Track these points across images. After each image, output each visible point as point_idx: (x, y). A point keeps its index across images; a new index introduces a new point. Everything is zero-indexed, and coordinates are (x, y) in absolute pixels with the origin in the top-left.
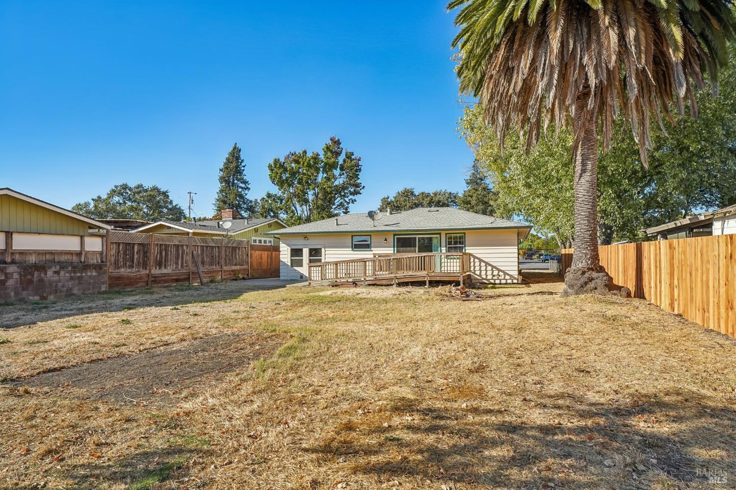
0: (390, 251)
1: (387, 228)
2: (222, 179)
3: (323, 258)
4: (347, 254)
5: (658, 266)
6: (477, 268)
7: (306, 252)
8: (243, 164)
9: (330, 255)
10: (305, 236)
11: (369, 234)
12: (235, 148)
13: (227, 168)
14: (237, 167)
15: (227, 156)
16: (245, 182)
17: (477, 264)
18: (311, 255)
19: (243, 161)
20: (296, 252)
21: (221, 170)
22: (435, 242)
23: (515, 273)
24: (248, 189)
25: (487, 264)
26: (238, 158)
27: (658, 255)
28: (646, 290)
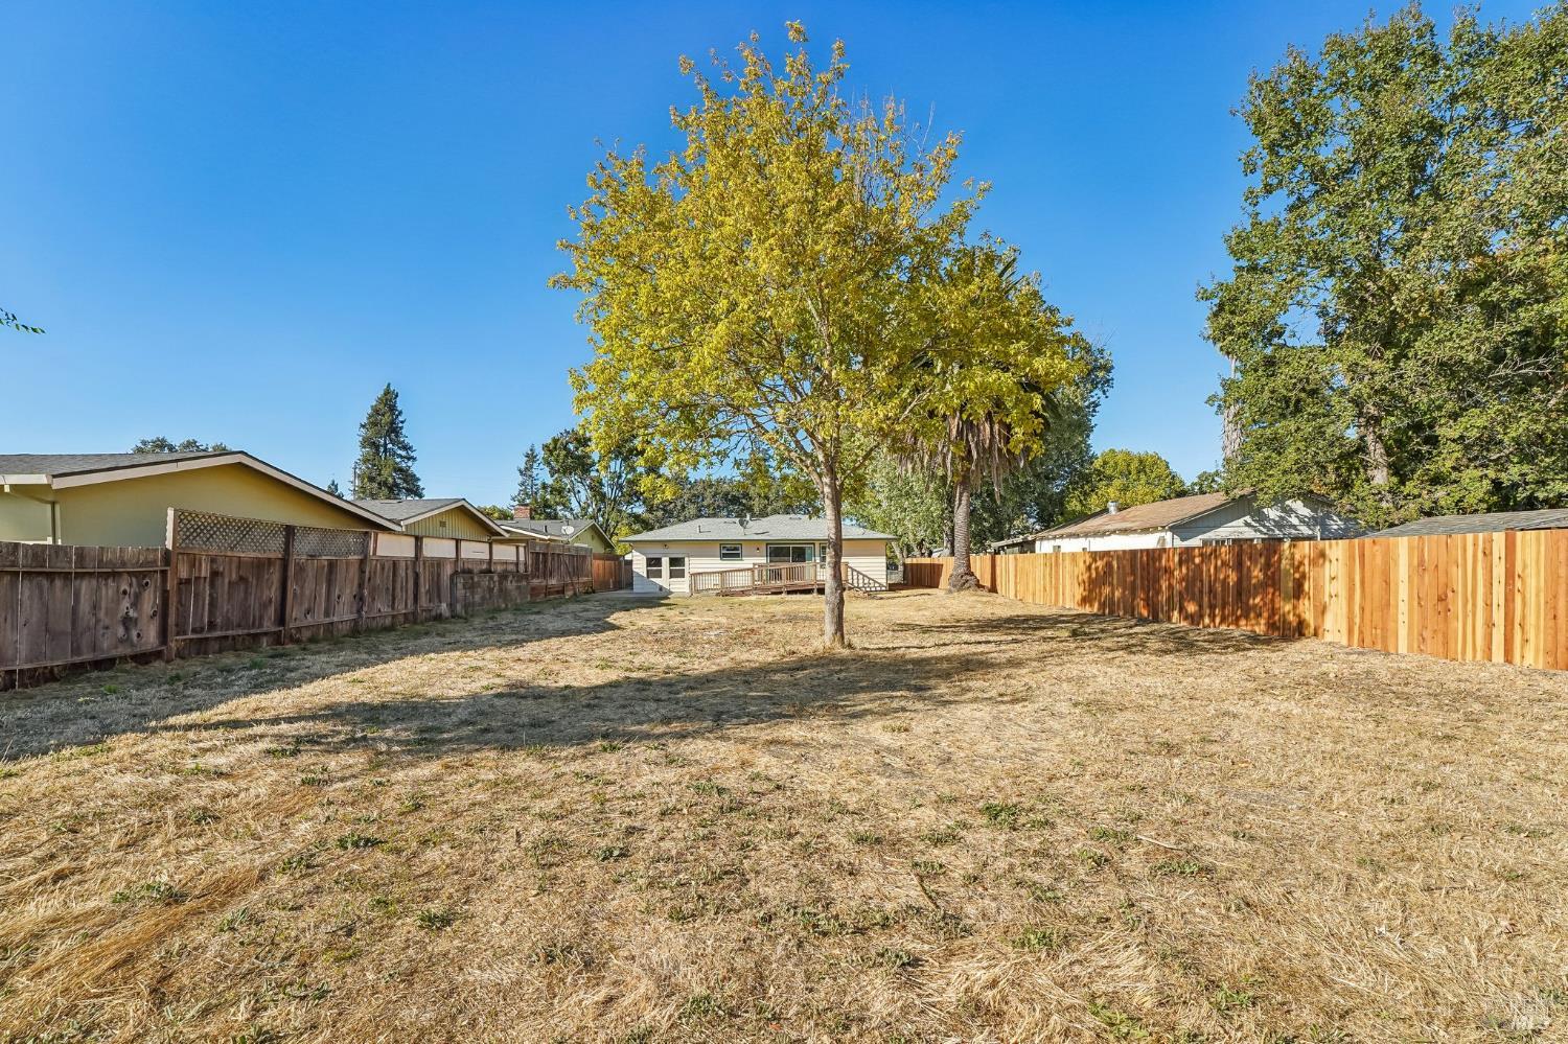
0: (763, 560)
1: (756, 537)
2: (367, 442)
3: (686, 568)
4: (716, 564)
5: (1008, 572)
6: (850, 577)
7: (665, 561)
8: (401, 418)
9: (693, 565)
10: (665, 543)
11: (740, 542)
12: (387, 392)
13: (374, 424)
14: (393, 422)
15: (374, 403)
16: (406, 448)
17: (850, 573)
18: (671, 565)
19: (400, 413)
20: (654, 562)
21: (363, 426)
22: (808, 552)
23: (883, 582)
24: (414, 459)
25: (858, 572)
26: (392, 408)
27: (1007, 563)
28: (999, 588)
